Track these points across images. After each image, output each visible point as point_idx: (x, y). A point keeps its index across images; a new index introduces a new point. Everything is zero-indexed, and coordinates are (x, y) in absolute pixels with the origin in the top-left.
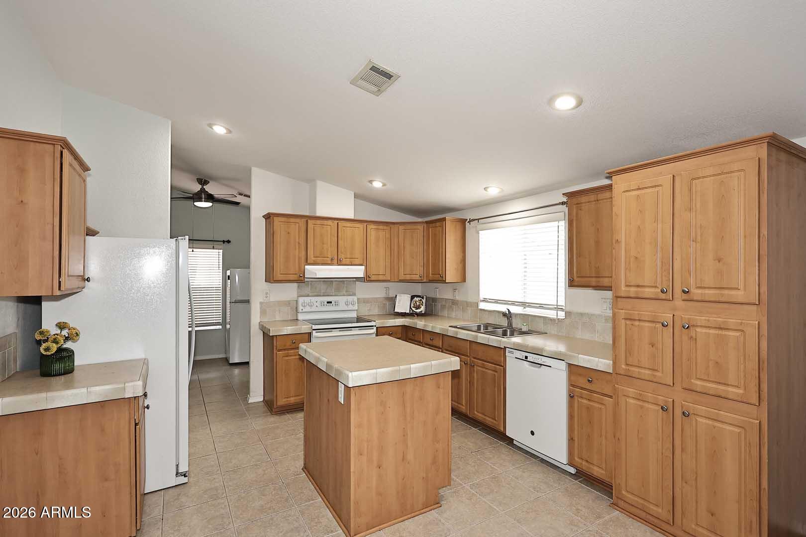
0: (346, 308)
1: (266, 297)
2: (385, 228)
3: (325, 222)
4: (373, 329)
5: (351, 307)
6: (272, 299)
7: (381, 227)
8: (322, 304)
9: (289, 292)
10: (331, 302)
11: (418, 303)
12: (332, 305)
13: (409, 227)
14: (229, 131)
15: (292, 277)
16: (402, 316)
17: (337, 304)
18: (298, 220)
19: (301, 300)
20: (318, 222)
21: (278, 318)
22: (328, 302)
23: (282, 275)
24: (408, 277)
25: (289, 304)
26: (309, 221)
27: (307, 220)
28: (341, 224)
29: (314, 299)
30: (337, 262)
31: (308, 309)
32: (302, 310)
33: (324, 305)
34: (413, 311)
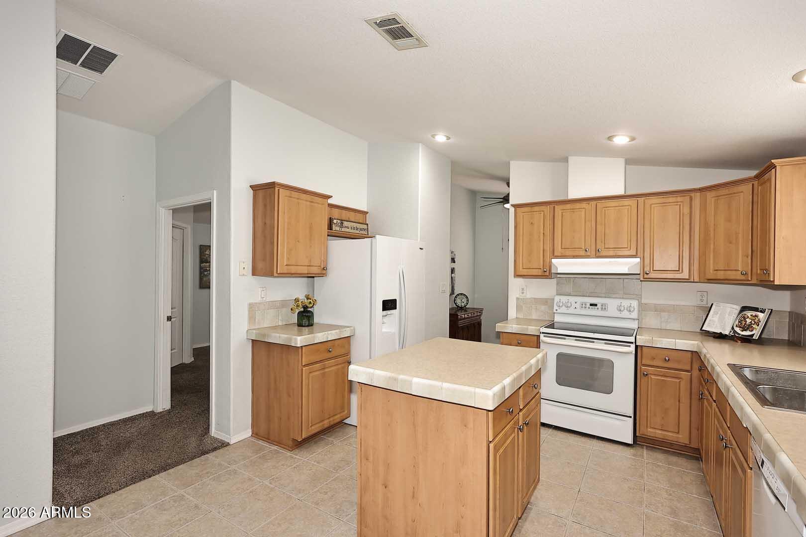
0: (618, 314)
1: (523, 293)
2: (679, 199)
3: (578, 205)
4: (630, 346)
5: (625, 314)
6: (528, 296)
7: (671, 200)
8: (583, 305)
9: (544, 289)
10: (596, 305)
11: (748, 321)
12: (598, 309)
13: (723, 191)
14: (448, 138)
15: (535, 272)
16: (714, 337)
17: (604, 307)
18: (543, 208)
19: (557, 298)
20: (568, 206)
21: (534, 317)
22: (591, 305)
23: (525, 270)
24: (721, 275)
25: (547, 302)
26: (556, 207)
27: (554, 207)
28: (600, 204)
29: (572, 299)
30: (595, 254)
31: (563, 310)
32: (557, 310)
33: (585, 307)
34: (735, 332)
